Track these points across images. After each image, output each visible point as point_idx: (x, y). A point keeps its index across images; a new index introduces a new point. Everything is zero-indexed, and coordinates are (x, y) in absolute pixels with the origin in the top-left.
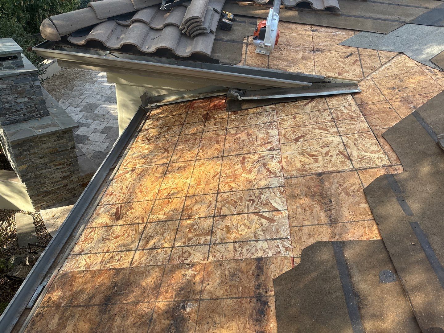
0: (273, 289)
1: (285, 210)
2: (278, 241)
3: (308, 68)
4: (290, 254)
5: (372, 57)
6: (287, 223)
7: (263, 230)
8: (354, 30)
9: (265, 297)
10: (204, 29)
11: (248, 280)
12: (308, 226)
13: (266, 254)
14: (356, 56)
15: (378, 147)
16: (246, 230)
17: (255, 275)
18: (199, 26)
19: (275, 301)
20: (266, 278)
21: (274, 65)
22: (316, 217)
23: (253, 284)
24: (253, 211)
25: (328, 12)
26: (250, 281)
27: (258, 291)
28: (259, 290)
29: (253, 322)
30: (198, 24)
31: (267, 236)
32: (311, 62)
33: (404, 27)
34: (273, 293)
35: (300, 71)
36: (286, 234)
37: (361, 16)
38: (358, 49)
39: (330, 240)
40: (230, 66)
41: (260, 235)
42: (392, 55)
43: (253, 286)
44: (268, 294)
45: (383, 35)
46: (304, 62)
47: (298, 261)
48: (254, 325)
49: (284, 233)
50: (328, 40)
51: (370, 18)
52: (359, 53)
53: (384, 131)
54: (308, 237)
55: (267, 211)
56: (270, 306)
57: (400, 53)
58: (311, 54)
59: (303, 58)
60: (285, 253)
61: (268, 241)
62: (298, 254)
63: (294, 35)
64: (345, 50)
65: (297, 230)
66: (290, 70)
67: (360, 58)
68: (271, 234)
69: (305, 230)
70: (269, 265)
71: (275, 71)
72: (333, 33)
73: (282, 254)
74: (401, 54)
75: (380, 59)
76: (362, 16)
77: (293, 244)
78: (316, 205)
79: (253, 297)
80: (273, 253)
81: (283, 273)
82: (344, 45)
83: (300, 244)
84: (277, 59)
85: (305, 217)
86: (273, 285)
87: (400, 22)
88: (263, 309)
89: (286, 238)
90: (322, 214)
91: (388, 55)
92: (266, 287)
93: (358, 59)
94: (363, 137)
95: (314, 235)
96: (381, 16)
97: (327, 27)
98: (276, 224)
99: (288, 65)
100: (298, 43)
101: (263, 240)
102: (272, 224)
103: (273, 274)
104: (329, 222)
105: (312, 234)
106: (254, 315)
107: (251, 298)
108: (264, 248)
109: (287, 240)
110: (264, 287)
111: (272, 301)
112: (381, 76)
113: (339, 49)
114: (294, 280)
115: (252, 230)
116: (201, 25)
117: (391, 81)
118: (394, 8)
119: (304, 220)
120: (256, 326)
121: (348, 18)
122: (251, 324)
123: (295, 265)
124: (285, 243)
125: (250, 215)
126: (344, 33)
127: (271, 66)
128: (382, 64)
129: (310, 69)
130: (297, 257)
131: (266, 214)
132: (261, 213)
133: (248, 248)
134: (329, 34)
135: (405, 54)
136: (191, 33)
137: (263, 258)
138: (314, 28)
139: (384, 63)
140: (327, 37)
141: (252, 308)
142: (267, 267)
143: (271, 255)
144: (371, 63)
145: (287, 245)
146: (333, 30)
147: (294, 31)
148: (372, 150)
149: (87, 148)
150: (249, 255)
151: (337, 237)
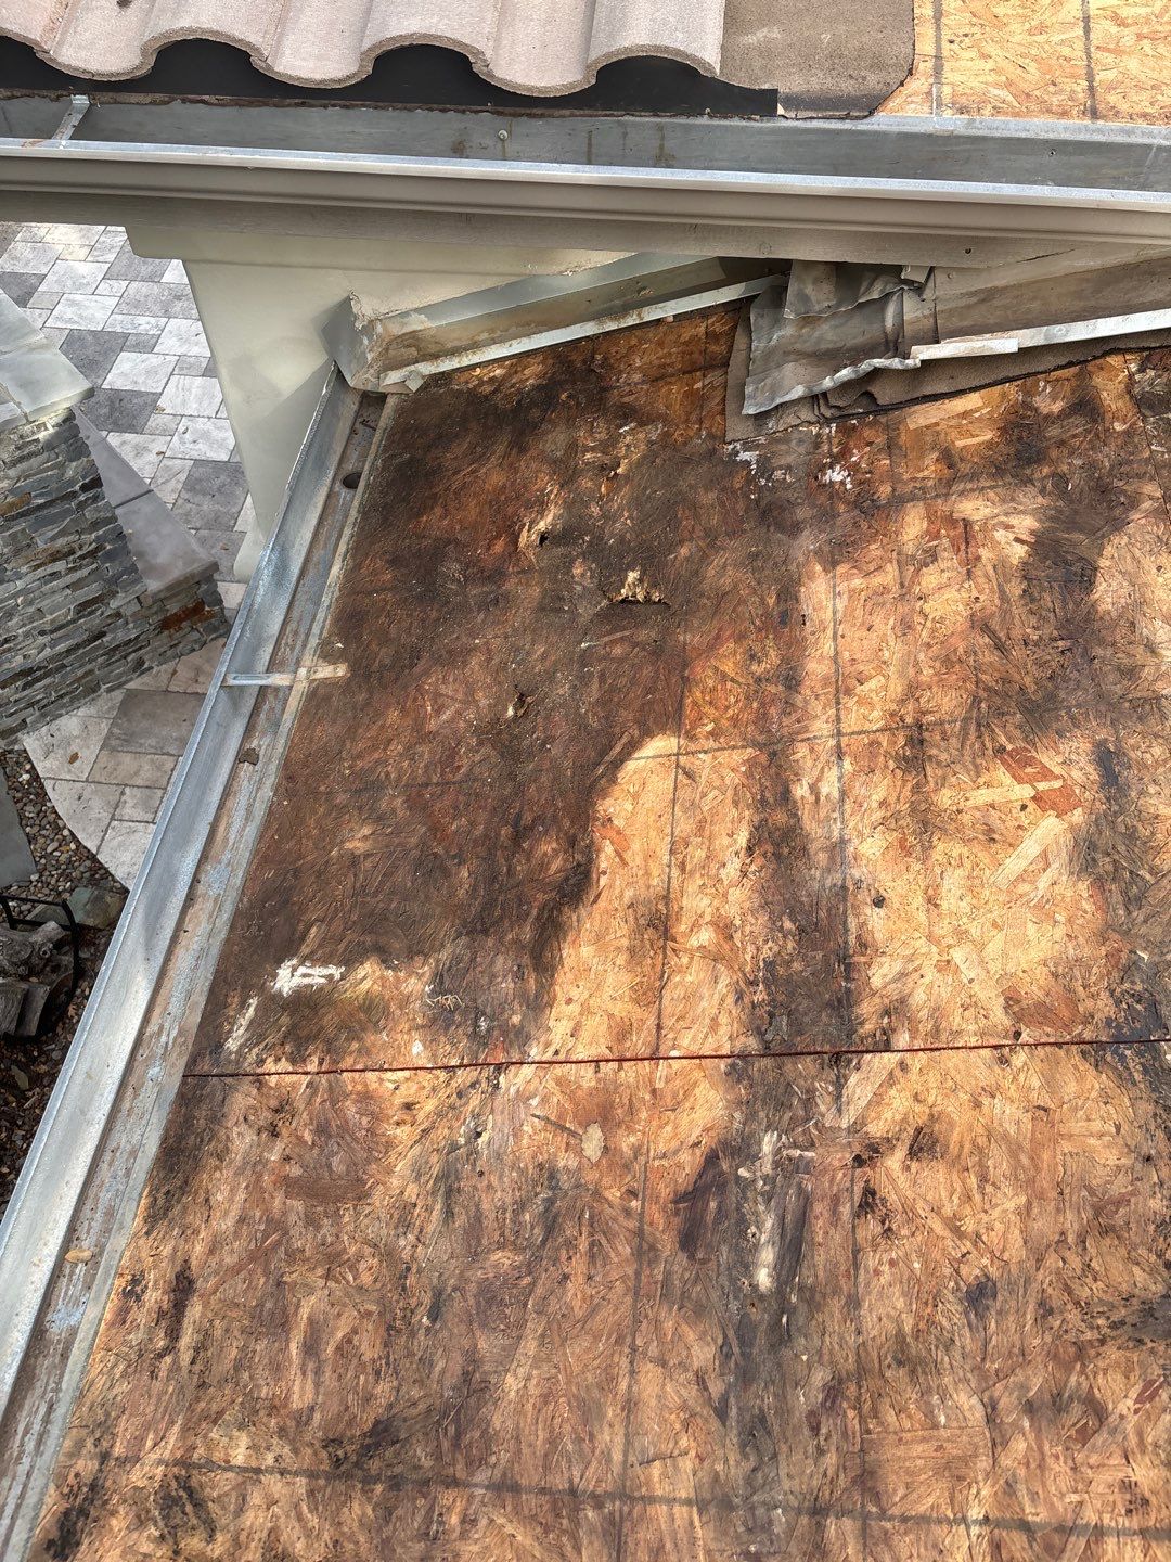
21: (1130, 86)
40: (847, 124)
127: (1112, 99)
149: (158, 450)
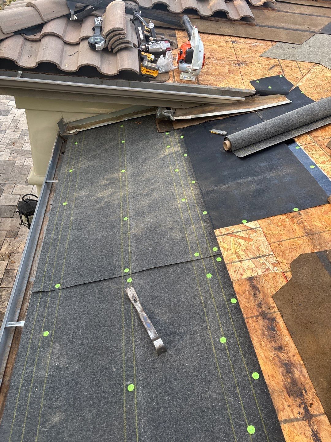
0: (274, 305)
1: (258, 228)
2: (262, 258)
3: (237, 82)
4: (279, 270)
5: (293, 68)
6: (265, 240)
7: (243, 250)
8: (271, 41)
9: (270, 314)
10: (128, 42)
11: (246, 300)
12: (286, 240)
13: (255, 273)
14: (279, 67)
15: (327, 157)
16: (225, 252)
17: (252, 294)
18: (122, 39)
19: (282, 316)
20: (264, 295)
21: (204, 80)
22: (291, 231)
23: (253, 304)
24: (226, 233)
25: (244, 22)
26: (250, 301)
27: (261, 310)
28: (262, 308)
29: (267, 339)
30: (121, 36)
31: (250, 256)
32: (238, 76)
33: (314, 37)
34: (276, 309)
35: (230, 86)
36: (268, 251)
37: (274, 27)
38: (279, 61)
39: (313, 252)
40: (160, 83)
41: (242, 255)
42: (310, 65)
43: (254, 305)
44: (272, 311)
45: (298, 45)
46: (232, 76)
47: (289, 275)
48: (269, 342)
49: (265, 250)
50: (249, 51)
51: (282, 28)
52: (280, 65)
53: (327, 141)
54: (290, 251)
55: (240, 231)
56: (278, 321)
57: (316, 63)
58: (237, 67)
59: (230, 72)
60: (274, 269)
61: (253, 260)
62: (287, 268)
63: (215, 47)
64: (267, 62)
65: (277, 245)
66: (220, 85)
67: (282, 69)
68: (252, 252)
69: (285, 244)
70: (262, 282)
71: (206, 87)
72: (252, 45)
73: (271, 271)
74: (318, 65)
75: (300, 70)
76: (276, 26)
77: (279, 259)
78: (287, 220)
79: (258, 316)
80: (262, 270)
81: (280, 288)
82: (265, 56)
83: (285, 258)
84: (204, 74)
85: (280, 233)
86: (274, 302)
87: (310, 32)
88: (272, 325)
89: (270, 255)
90: (296, 227)
91: (307, 66)
92: (267, 304)
93: (281, 71)
94: (308, 149)
95: (295, 248)
96: (293, 27)
97: (245, 38)
98: (254, 242)
99: (217, 80)
100: (221, 56)
101: (247, 260)
102: (250, 243)
103: (269, 290)
104: (306, 234)
105: (293, 247)
106: (266, 333)
107: (257, 317)
108: (251, 267)
109: (271, 256)
110: (266, 305)
111: (278, 317)
112: (306, 87)
113: (261, 60)
114: (292, 293)
115: (232, 251)
116: (124, 39)
117: (316, 92)
118: (302, 18)
119: (281, 235)
120: (271, 343)
121: (263, 28)
122: (266, 341)
123: (288, 279)
124: (270, 259)
125: (224, 236)
126: (263, 44)
127: (201, 82)
128: (303, 75)
129: (239, 83)
130: (287, 272)
131: (241, 234)
132: (235, 234)
133: (235, 269)
134: (249, 45)
135: (321, 65)
136: (113, 47)
137: (254, 277)
138: (234, 39)
139: (305, 74)
140: (248, 49)
141: (261, 326)
142: (261, 285)
143: (261, 273)
144: (293, 75)
145: (272, 261)
146: (252, 41)
147: (215, 43)
148: (321, 160)
150: (239, 276)
151: (318, 247)
